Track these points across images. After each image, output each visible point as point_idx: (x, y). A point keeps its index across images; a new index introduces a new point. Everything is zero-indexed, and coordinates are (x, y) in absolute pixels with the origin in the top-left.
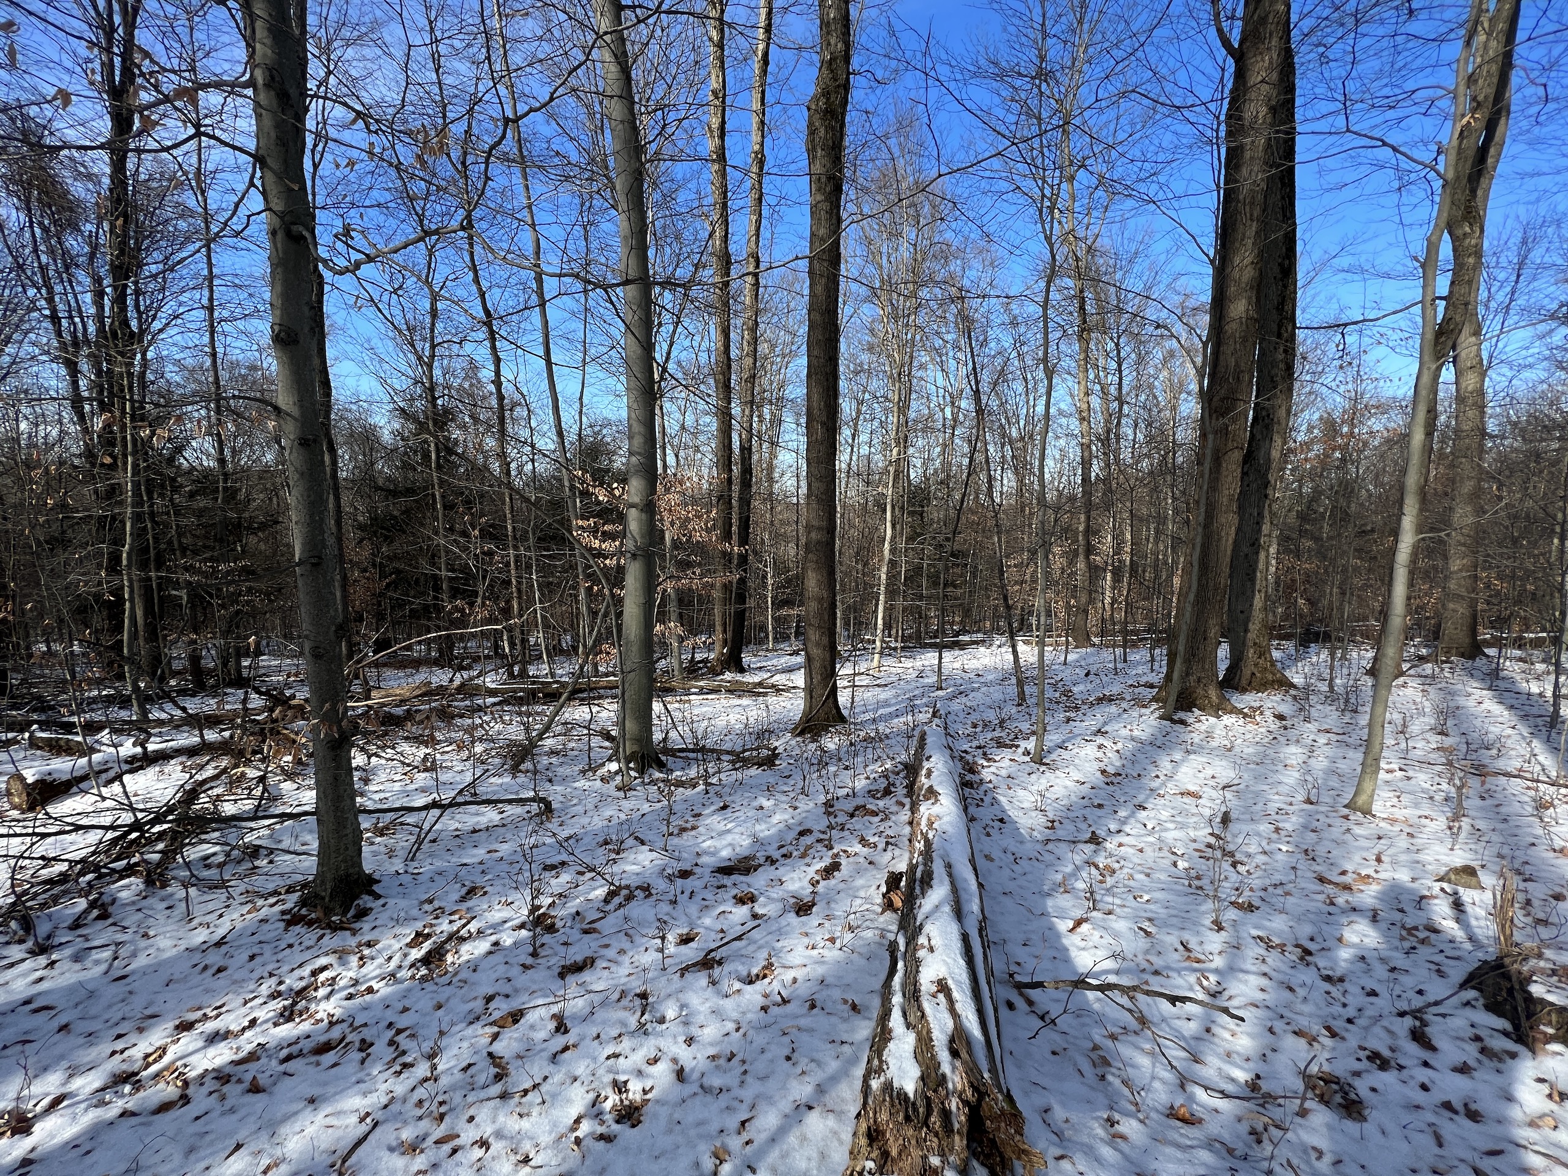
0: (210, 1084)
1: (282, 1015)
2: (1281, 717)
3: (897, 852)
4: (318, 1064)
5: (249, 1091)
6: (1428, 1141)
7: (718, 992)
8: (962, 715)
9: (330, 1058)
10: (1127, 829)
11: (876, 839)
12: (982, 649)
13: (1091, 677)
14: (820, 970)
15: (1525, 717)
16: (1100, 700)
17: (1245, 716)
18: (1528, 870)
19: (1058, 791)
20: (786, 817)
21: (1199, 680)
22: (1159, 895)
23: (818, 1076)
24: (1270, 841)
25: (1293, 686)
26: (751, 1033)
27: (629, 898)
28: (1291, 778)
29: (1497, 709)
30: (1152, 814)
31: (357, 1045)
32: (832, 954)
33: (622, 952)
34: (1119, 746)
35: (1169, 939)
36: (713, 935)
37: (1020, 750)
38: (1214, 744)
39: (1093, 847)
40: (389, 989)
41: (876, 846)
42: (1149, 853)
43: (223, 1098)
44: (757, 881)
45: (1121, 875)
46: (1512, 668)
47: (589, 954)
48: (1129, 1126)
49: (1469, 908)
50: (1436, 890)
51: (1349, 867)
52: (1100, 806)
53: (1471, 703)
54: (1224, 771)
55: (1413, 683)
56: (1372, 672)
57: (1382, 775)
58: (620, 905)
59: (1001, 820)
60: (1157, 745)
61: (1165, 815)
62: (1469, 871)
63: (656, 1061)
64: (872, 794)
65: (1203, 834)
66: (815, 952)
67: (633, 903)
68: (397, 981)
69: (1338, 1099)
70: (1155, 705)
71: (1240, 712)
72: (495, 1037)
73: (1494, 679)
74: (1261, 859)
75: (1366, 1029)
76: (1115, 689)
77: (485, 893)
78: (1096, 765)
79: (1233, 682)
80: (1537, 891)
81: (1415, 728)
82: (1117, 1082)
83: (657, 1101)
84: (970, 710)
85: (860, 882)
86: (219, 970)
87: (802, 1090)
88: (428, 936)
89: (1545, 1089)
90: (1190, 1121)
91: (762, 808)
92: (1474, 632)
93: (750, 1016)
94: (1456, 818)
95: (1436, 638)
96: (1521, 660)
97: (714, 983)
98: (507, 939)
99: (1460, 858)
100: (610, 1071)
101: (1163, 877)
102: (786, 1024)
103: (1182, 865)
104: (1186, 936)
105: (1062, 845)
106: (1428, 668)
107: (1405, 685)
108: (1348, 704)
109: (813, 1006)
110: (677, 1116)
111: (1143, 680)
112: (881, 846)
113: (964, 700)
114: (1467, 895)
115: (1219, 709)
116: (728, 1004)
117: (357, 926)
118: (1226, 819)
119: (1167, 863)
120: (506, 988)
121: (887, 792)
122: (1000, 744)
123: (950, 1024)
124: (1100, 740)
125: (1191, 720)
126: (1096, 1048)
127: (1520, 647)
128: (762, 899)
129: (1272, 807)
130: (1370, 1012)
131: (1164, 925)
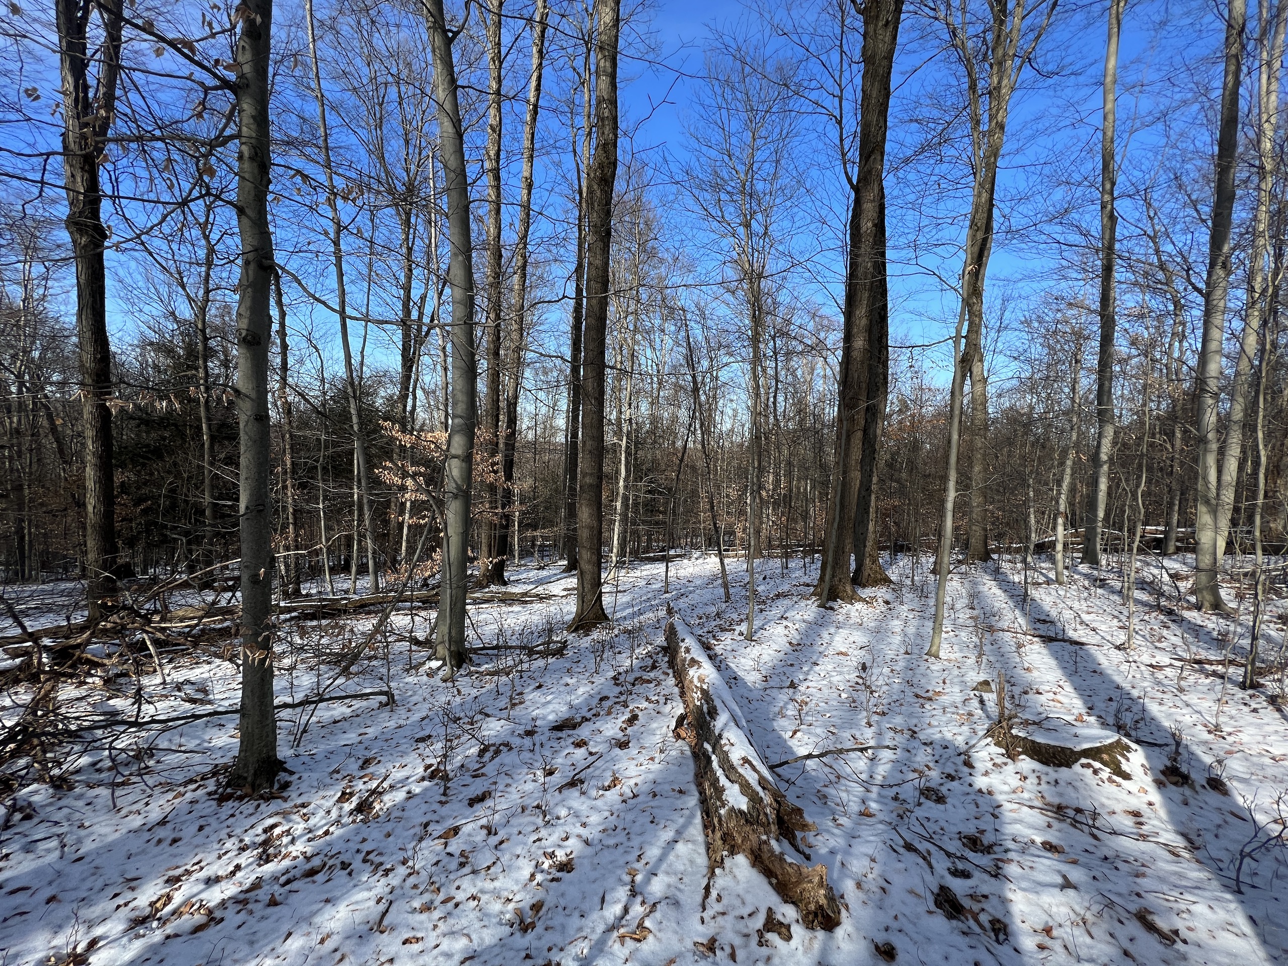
0: (232, 908)
1: (260, 858)
2: (887, 603)
3: (674, 704)
4: (314, 882)
5: (269, 905)
6: (973, 806)
7: (589, 798)
8: (689, 611)
9: (320, 877)
10: (810, 677)
11: (656, 698)
12: (686, 561)
13: (768, 580)
14: (651, 777)
15: (1012, 597)
16: (778, 596)
17: (867, 603)
18: (1012, 680)
19: (765, 658)
20: (588, 689)
21: (840, 580)
22: (834, 713)
23: (675, 827)
24: (889, 678)
25: (891, 582)
26: (622, 815)
27: (497, 752)
28: (897, 639)
29: (999, 592)
30: (823, 667)
31: (339, 866)
32: (655, 767)
33: (508, 785)
34: (797, 626)
35: (845, 735)
36: (568, 768)
37: (737, 633)
38: (851, 622)
39: (791, 690)
40: (342, 830)
41: (658, 702)
42: (826, 691)
43: (251, 912)
44: (584, 732)
45: (812, 705)
46: (1006, 566)
47: (484, 789)
48: (843, 820)
49: (987, 703)
50: (972, 695)
51: (930, 688)
52: (792, 665)
53: (986, 589)
54: (860, 638)
55: (956, 578)
56: (934, 572)
57: (944, 635)
58: (493, 758)
59: (735, 678)
60: (818, 624)
61: (830, 667)
62: (986, 683)
63: (567, 838)
64: (643, 668)
65: (853, 677)
66: (643, 768)
67: (502, 755)
68: (343, 826)
69: (934, 797)
70: (814, 598)
71: (864, 600)
72: (446, 844)
73: (997, 573)
74: (885, 688)
75: (944, 764)
76: (785, 588)
77: (379, 762)
78: (785, 639)
79: (858, 580)
80: (1017, 690)
81: (958, 606)
82: (833, 805)
83: (579, 857)
84: (693, 607)
85: (654, 725)
86: (175, 841)
87: (669, 835)
88: (351, 794)
89: (1018, 776)
90: (870, 815)
91: (567, 685)
92: (986, 544)
93: (616, 807)
94: (980, 655)
95: (967, 548)
96: (1010, 561)
97: (583, 793)
98: (417, 789)
99: (982, 677)
100: (539, 848)
101: (835, 703)
102: (642, 807)
103: (844, 696)
104: (854, 732)
105: (775, 690)
106: (963, 568)
107: (951, 579)
108: (921, 591)
109: (655, 795)
110: (596, 861)
111: (802, 581)
112: (662, 700)
113: (686, 600)
114: (986, 696)
115: (852, 599)
116: (599, 803)
117: (285, 794)
118: (864, 668)
119: (836, 695)
120: (435, 817)
121: (654, 667)
122: (723, 630)
123: (756, 776)
124: (785, 623)
125: (836, 607)
126: (819, 791)
127: (1010, 554)
128: (591, 743)
129: (888, 658)
130: (945, 756)
131: (841, 728)
